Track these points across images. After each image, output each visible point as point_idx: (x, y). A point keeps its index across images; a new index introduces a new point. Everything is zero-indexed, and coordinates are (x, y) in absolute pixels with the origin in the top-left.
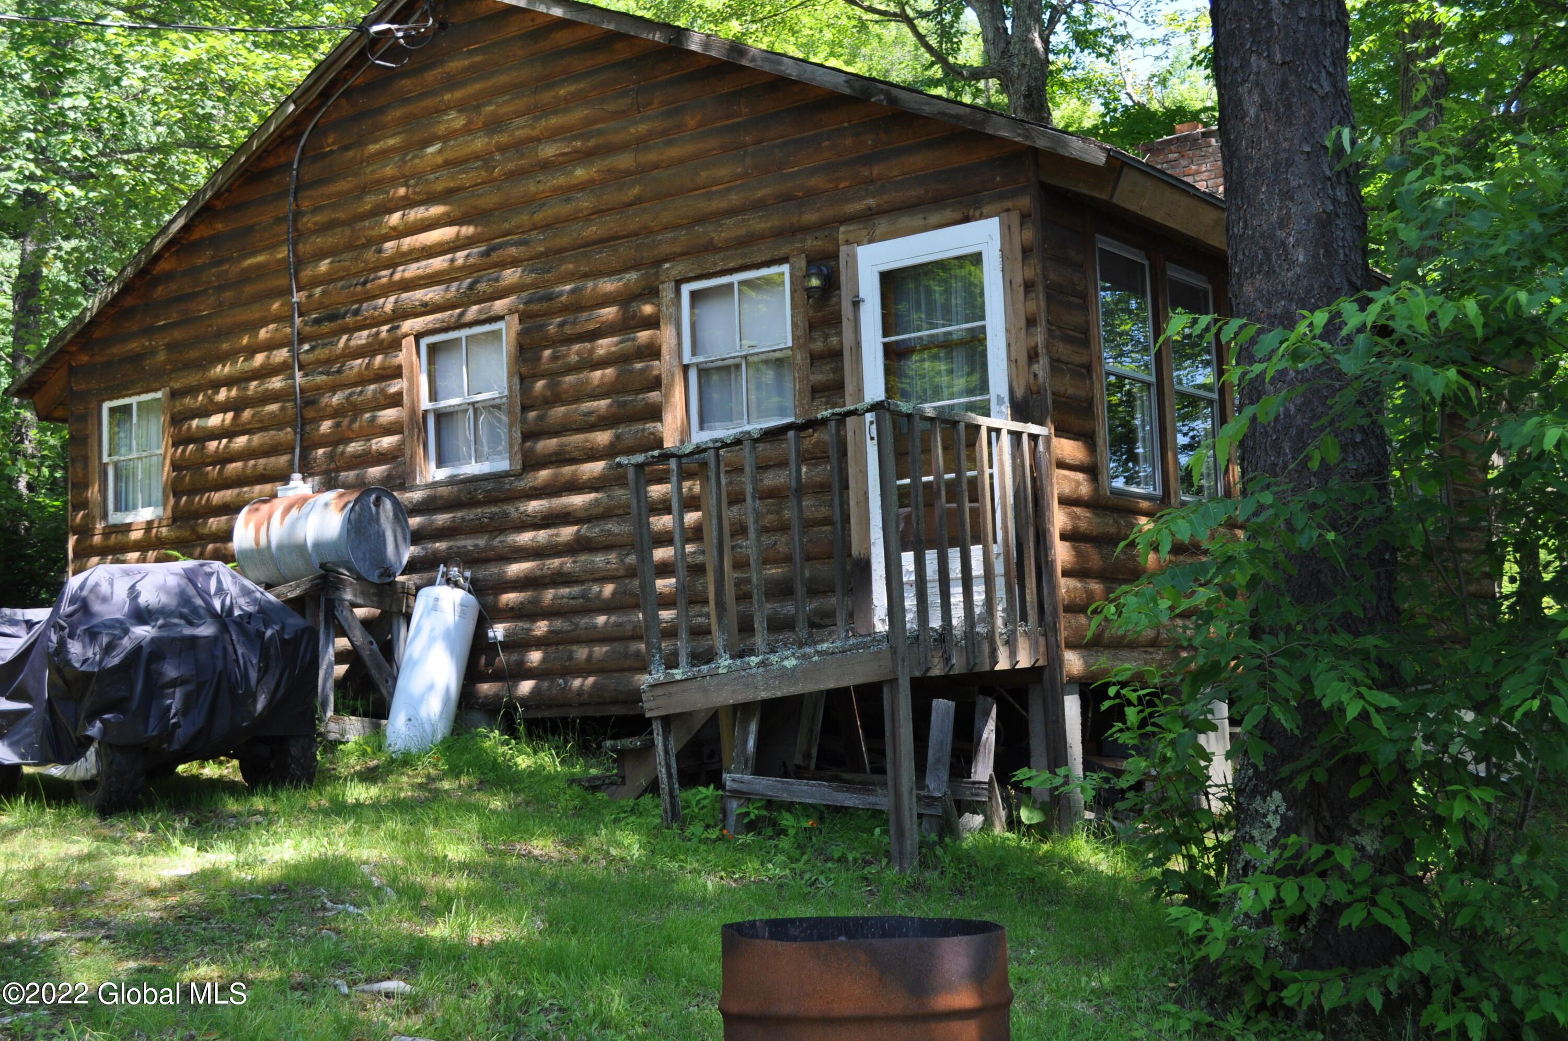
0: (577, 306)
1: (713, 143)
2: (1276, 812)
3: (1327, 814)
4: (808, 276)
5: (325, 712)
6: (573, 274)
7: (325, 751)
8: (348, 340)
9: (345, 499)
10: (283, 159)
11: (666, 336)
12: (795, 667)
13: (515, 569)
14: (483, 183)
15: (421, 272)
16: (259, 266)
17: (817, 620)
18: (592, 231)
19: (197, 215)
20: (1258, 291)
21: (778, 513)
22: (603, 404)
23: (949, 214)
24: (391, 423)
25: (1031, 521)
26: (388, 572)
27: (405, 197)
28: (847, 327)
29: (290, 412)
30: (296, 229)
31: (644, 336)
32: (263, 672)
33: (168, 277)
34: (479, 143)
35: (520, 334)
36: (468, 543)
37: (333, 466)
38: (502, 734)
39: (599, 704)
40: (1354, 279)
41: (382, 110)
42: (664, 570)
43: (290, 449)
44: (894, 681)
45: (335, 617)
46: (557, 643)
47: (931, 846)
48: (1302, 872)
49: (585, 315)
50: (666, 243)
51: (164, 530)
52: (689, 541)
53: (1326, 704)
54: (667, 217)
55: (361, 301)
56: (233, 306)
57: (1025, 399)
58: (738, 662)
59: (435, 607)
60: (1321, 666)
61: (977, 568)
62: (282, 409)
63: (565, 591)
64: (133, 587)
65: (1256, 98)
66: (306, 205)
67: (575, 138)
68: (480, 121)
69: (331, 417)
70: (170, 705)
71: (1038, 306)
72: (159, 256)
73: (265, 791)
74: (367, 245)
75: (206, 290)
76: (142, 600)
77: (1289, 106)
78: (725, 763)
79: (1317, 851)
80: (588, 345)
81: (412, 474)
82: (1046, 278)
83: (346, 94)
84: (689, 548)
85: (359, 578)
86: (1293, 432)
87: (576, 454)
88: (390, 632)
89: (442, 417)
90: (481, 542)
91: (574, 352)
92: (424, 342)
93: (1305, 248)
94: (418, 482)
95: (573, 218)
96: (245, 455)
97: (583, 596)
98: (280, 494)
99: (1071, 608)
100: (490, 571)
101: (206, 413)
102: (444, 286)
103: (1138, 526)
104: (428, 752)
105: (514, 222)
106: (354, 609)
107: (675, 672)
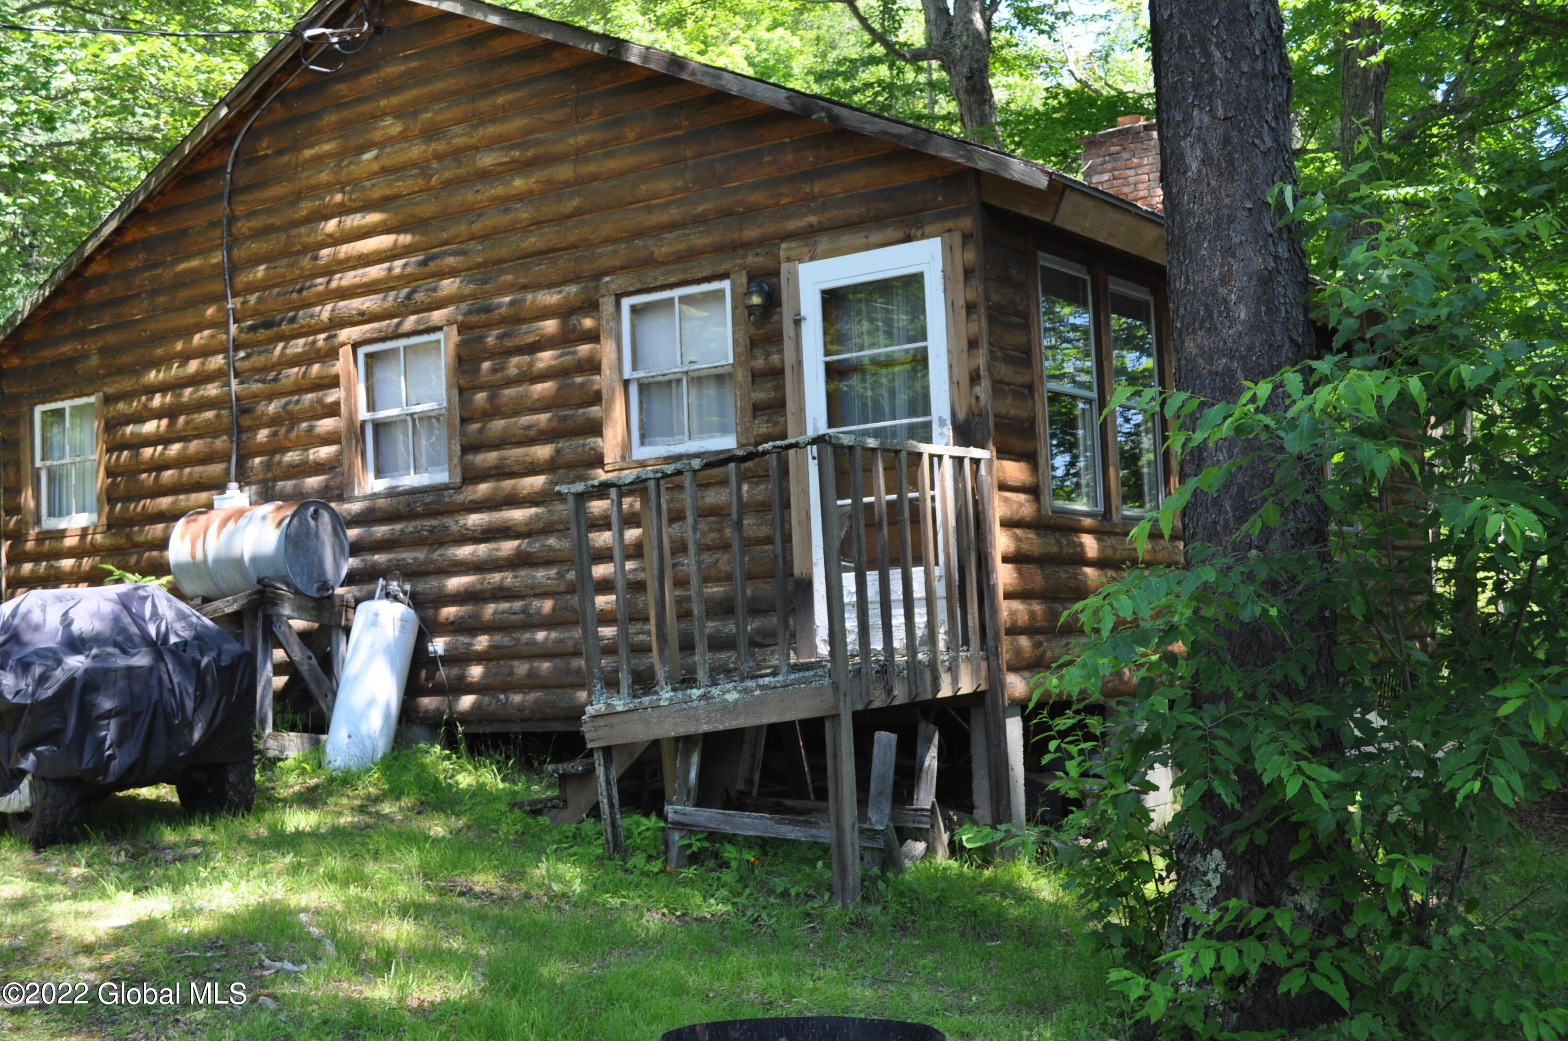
0: (516, 318)
1: (652, 156)
2: (1216, 870)
3: (1266, 871)
4: (748, 293)
5: (264, 729)
6: (512, 286)
7: (264, 769)
8: (284, 348)
9: (283, 513)
10: (216, 162)
11: (607, 351)
12: (737, 700)
13: (455, 583)
14: (420, 191)
15: (357, 280)
16: (193, 271)
17: (759, 639)
18: (532, 242)
19: (130, 217)
20: (1200, 347)
21: (720, 531)
22: (543, 418)
23: (890, 233)
24: (329, 433)
25: (973, 546)
26: (325, 586)
27: (342, 204)
28: (788, 344)
29: (226, 420)
30: (230, 234)
31: (584, 349)
32: (199, 701)
33: (100, 279)
34: (416, 151)
35: (459, 346)
36: (409, 556)
37: (269, 475)
38: (443, 749)
39: (541, 720)
40: (1295, 336)
41: (318, 115)
42: (605, 586)
43: (226, 458)
44: (836, 717)
45: (273, 633)
46: (498, 659)
47: (874, 880)
48: (1241, 936)
49: (524, 328)
50: (606, 256)
51: (99, 537)
52: (628, 557)
53: (1266, 780)
54: (607, 230)
55: (296, 309)
56: (167, 311)
57: (967, 422)
58: (680, 695)
59: (374, 622)
60: (1261, 738)
61: (919, 591)
62: (218, 416)
63: (504, 606)
64: (66, 614)
65: (1198, 152)
66: (240, 210)
67: (513, 147)
68: (416, 128)
69: (268, 425)
70: (105, 738)
71: (980, 328)
72: (91, 258)
73: (202, 821)
74: (302, 252)
75: (139, 294)
76: (75, 628)
77: (1231, 162)
78: (668, 792)
79: (1257, 915)
80: (527, 358)
81: (350, 484)
82: (987, 299)
83: (281, 98)
84: (630, 565)
85: (297, 592)
86: (1234, 490)
87: (515, 468)
88: (330, 644)
89: (379, 427)
90: (421, 555)
91: (515, 364)
92: (362, 351)
93: (1246, 305)
94: (356, 493)
95: (512, 229)
96: (180, 463)
97: (524, 611)
98: (216, 504)
99: (1013, 631)
100: (429, 585)
101: (140, 419)
102: (381, 295)
103: (1081, 545)
104: (368, 770)
105: (452, 232)
106: (291, 622)
107: (616, 703)
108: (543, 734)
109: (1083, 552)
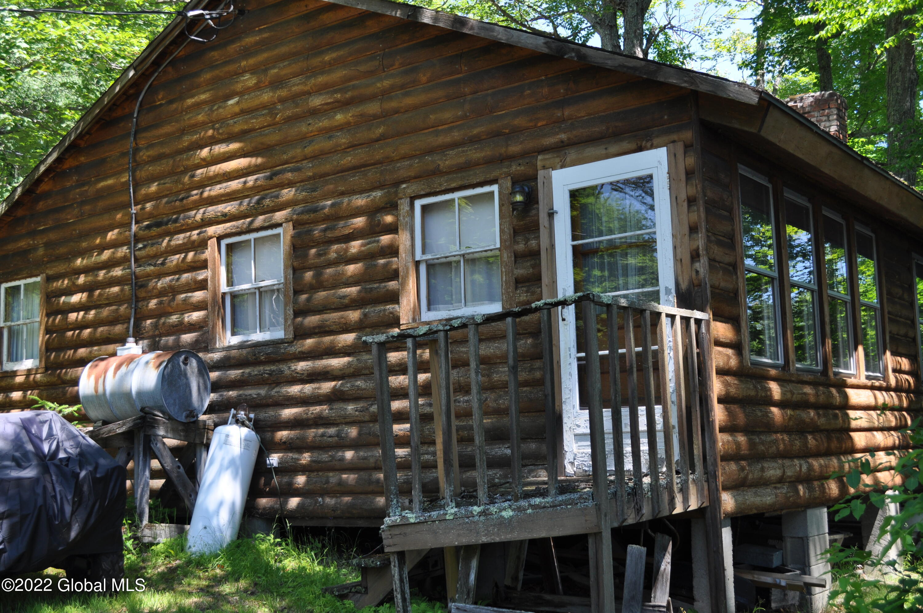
0: (336, 217)
1: (440, 93)
4: (513, 193)
5: (141, 521)
6: (333, 193)
8: (170, 241)
9: (161, 359)
10: (126, 110)
11: (403, 238)
12: (512, 517)
13: (288, 413)
14: (269, 126)
15: (222, 191)
16: (109, 187)
18: (348, 160)
19: (65, 151)
21: (489, 376)
22: (353, 290)
23: (626, 145)
24: (199, 302)
25: (697, 389)
26: (192, 413)
27: (212, 137)
28: (543, 232)
29: (127, 293)
30: (135, 161)
31: (385, 239)
32: (76, 506)
33: (47, 195)
34: (266, 97)
35: (294, 237)
36: (252, 392)
37: (157, 332)
38: (276, 538)
39: (349, 518)
41: (197, 74)
42: (401, 417)
43: (127, 320)
44: (598, 535)
45: (151, 449)
46: (318, 470)
49: (342, 223)
50: (404, 169)
51: (39, 376)
52: (420, 395)
54: (404, 149)
55: (179, 213)
56: (91, 215)
57: (689, 290)
58: (463, 510)
59: (226, 442)
62: (122, 290)
63: (323, 431)
66: (142, 143)
67: (336, 92)
68: (267, 80)
69: (157, 297)
71: (699, 216)
74: (184, 172)
75: (72, 205)
78: (450, 591)
80: (344, 246)
81: (213, 340)
82: (705, 195)
83: (172, 63)
84: (421, 401)
85: (170, 418)
87: (334, 327)
88: (195, 456)
89: (234, 296)
90: (263, 392)
91: (334, 250)
92: (224, 243)
94: (217, 346)
95: (333, 151)
96: (94, 324)
97: (338, 435)
98: (118, 354)
99: (726, 458)
100: (268, 414)
101: (70, 292)
102: (238, 202)
103: (770, 390)
104: (217, 556)
105: (291, 154)
106: (165, 440)
107: (409, 515)
108: (351, 528)
109: (771, 396)
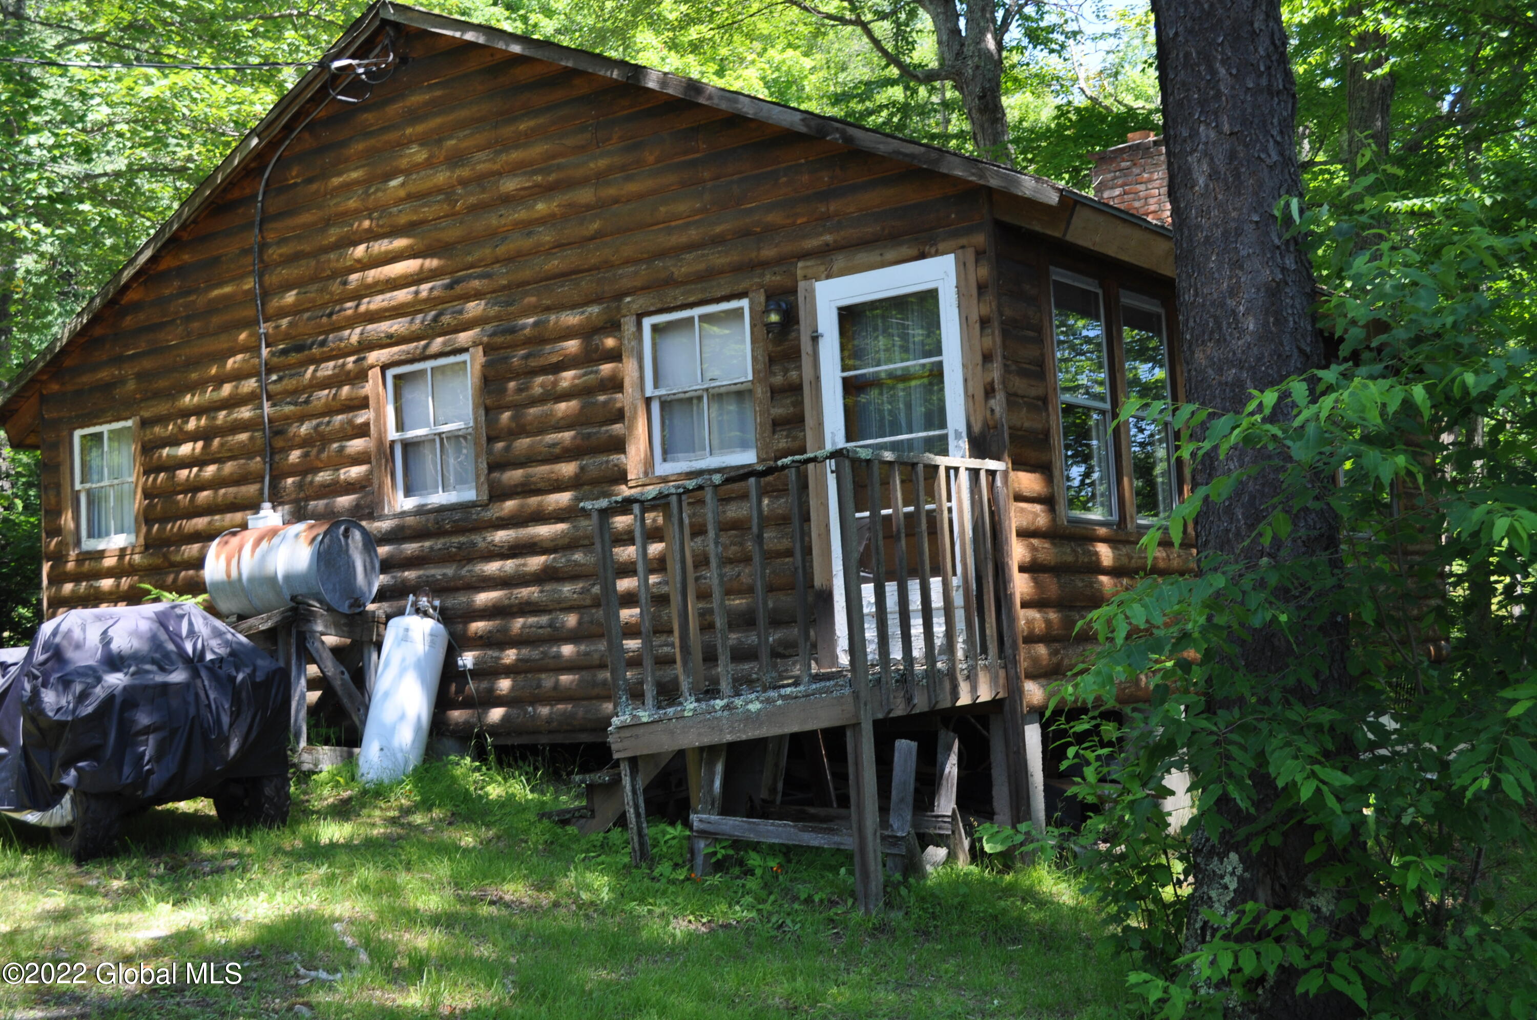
0: (541, 339)
1: (671, 178)
2: (1233, 873)
3: (1283, 874)
4: (767, 311)
5: (298, 743)
6: (536, 307)
7: (298, 782)
8: (315, 371)
9: (315, 532)
10: (248, 191)
11: (629, 368)
12: (760, 710)
13: (483, 598)
14: (446, 216)
15: (385, 304)
16: (225, 297)
17: (780, 650)
18: (554, 264)
19: (164, 246)
20: (1210, 358)
21: (741, 544)
22: (567, 436)
23: (905, 251)
24: (359, 453)
25: (990, 556)
26: (358, 602)
27: (369, 230)
28: (806, 361)
29: (259, 442)
30: (262, 261)
31: (606, 368)
32: (235, 716)
33: (136, 307)
34: (442, 177)
35: (485, 366)
36: (437, 572)
37: (302, 495)
38: (473, 761)
39: (568, 731)
40: (1303, 345)
41: (344, 144)
42: (629, 599)
43: (260, 479)
44: (856, 726)
45: (306, 649)
46: (526, 672)
47: (896, 886)
48: (1259, 938)
49: (548, 348)
50: (627, 277)
51: (137, 558)
52: (652, 571)
53: (1280, 784)
54: (628, 251)
55: (327, 333)
56: (201, 336)
57: (983, 434)
58: (703, 705)
59: (405, 637)
60: (1275, 742)
61: (937, 601)
62: (251, 438)
63: (532, 620)
64: (105, 632)
65: (1205, 167)
66: (271, 237)
67: (535, 172)
68: (442, 155)
69: (300, 446)
70: (144, 753)
71: (994, 342)
72: (127, 286)
73: (239, 833)
74: (335, 275)
75: (174, 320)
76: (114, 646)
77: (1237, 176)
78: (693, 802)
79: (1273, 918)
80: (551, 378)
81: (380, 503)
82: (1001, 314)
83: (310, 127)
84: (653, 579)
85: (330, 609)
86: (1245, 498)
87: (541, 485)
88: (362, 659)
89: (409, 446)
90: (450, 571)
91: (539, 383)
92: (390, 373)
93: (1255, 316)
94: (386, 511)
95: (535, 252)
96: (215, 484)
97: (551, 625)
98: (250, 524)
99: (1031, 639)
100: (458, 600)
101: (176, 442)
102: (409, 318)
103: (1096, 554)
104: (400, 782)
105: (476, 255)
106: (324, 638)
107: (641, 714)
108: (571, 745)
109: (1098, 561)
